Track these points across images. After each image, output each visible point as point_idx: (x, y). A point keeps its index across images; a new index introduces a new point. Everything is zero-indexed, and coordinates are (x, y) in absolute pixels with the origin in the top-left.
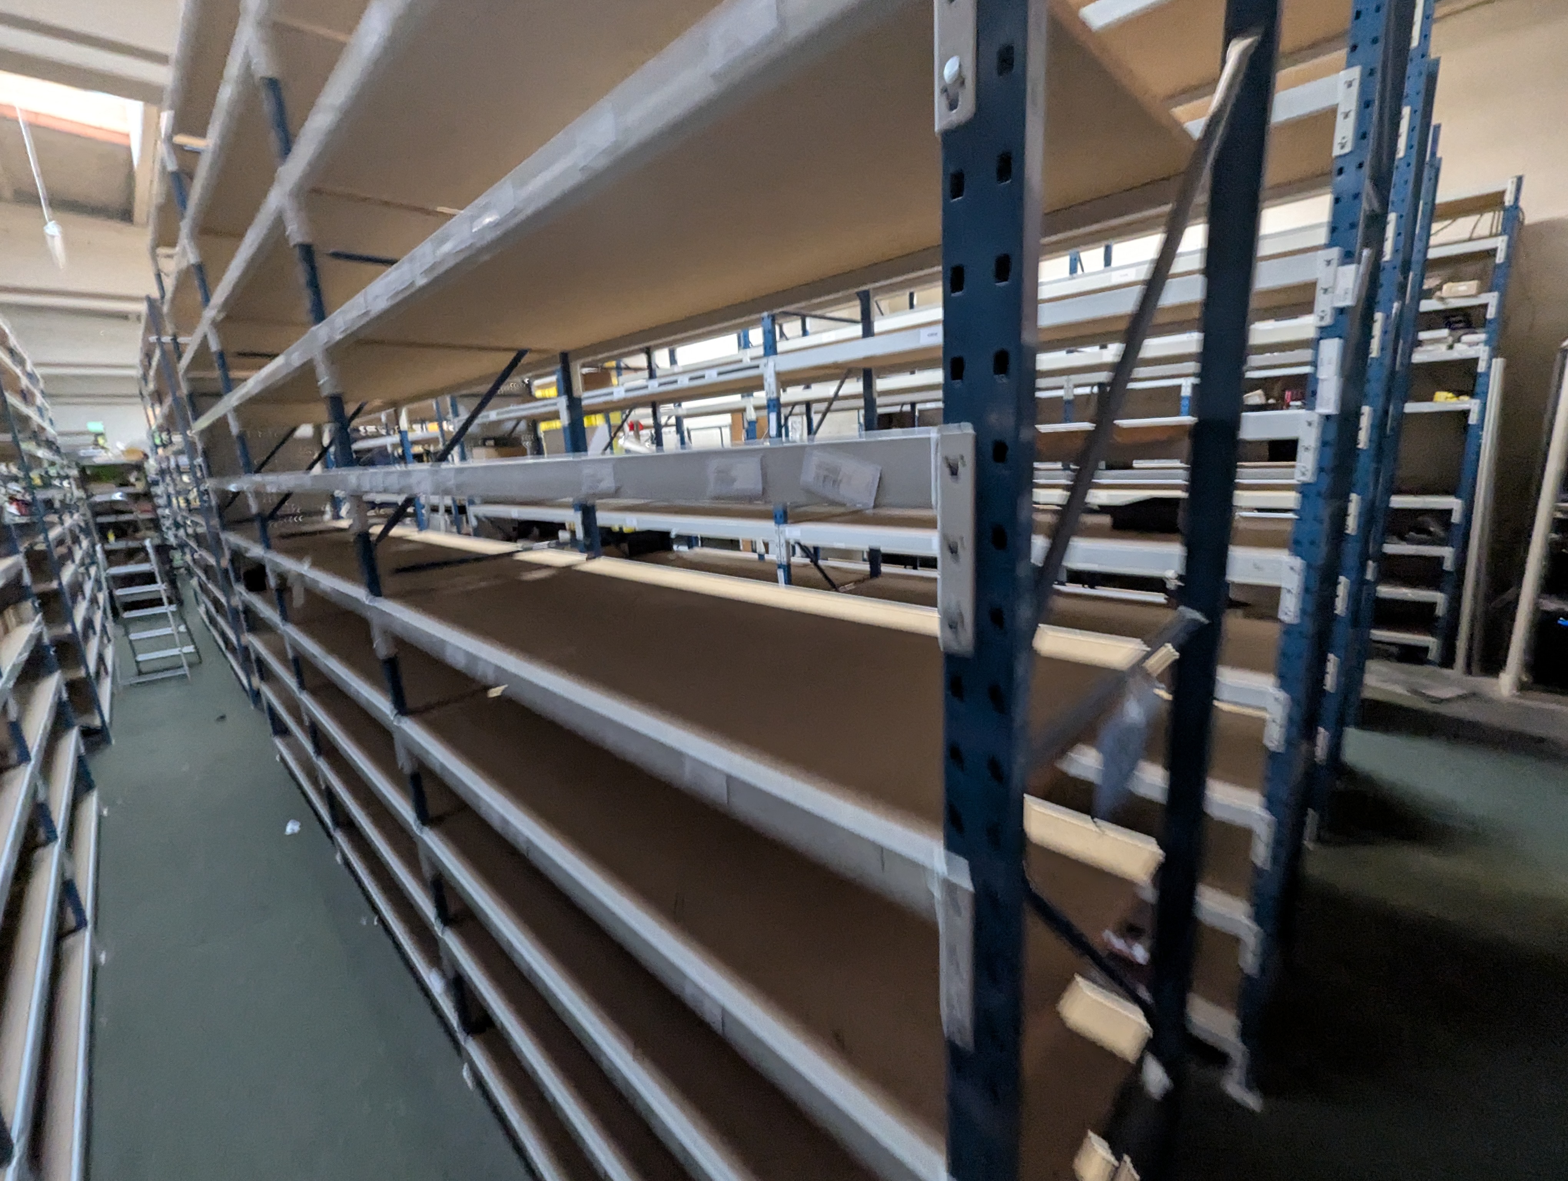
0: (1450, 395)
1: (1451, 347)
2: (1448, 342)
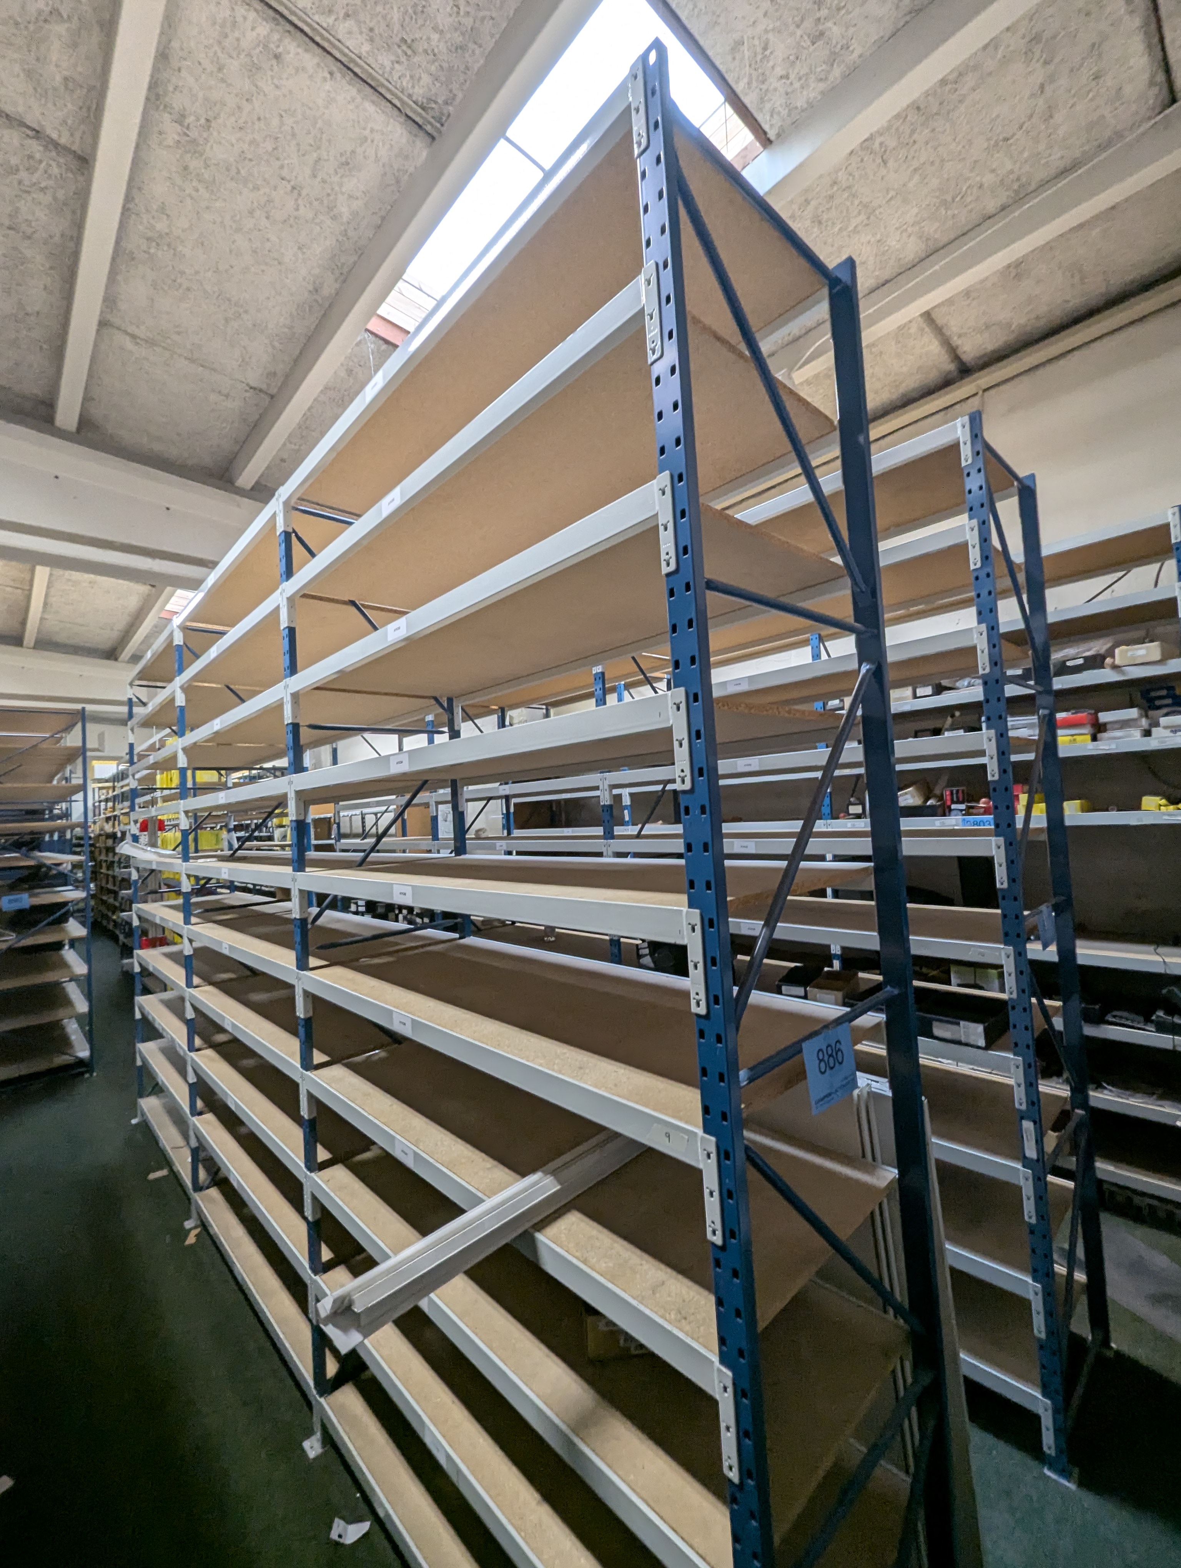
0: (1164, 802)
1: (1147, 733)
2: (1142, 726)
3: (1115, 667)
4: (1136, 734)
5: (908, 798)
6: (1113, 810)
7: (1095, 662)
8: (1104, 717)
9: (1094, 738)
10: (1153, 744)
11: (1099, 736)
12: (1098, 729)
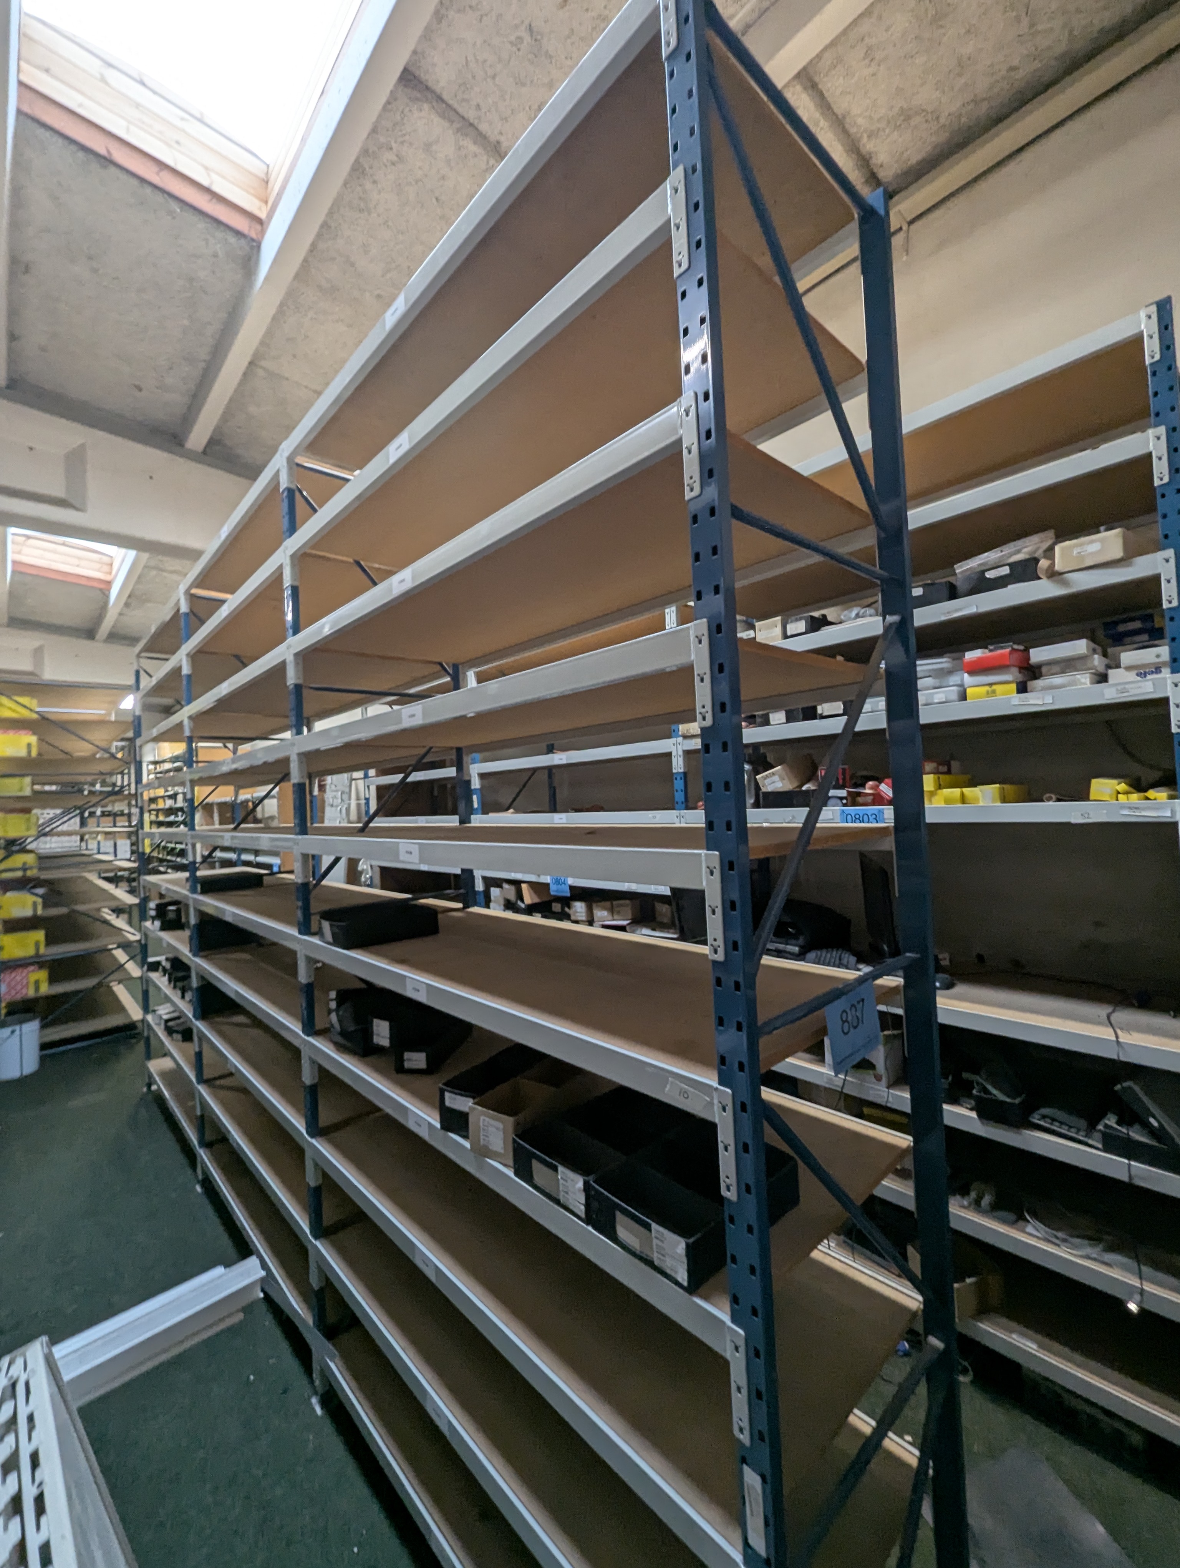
0: (1123, 787)
1: (1102, 678)
2: (1094, 668)
4: (1084, 679)
6: (1049, 799)
9: (1022, 688)
10: (1108, 694)
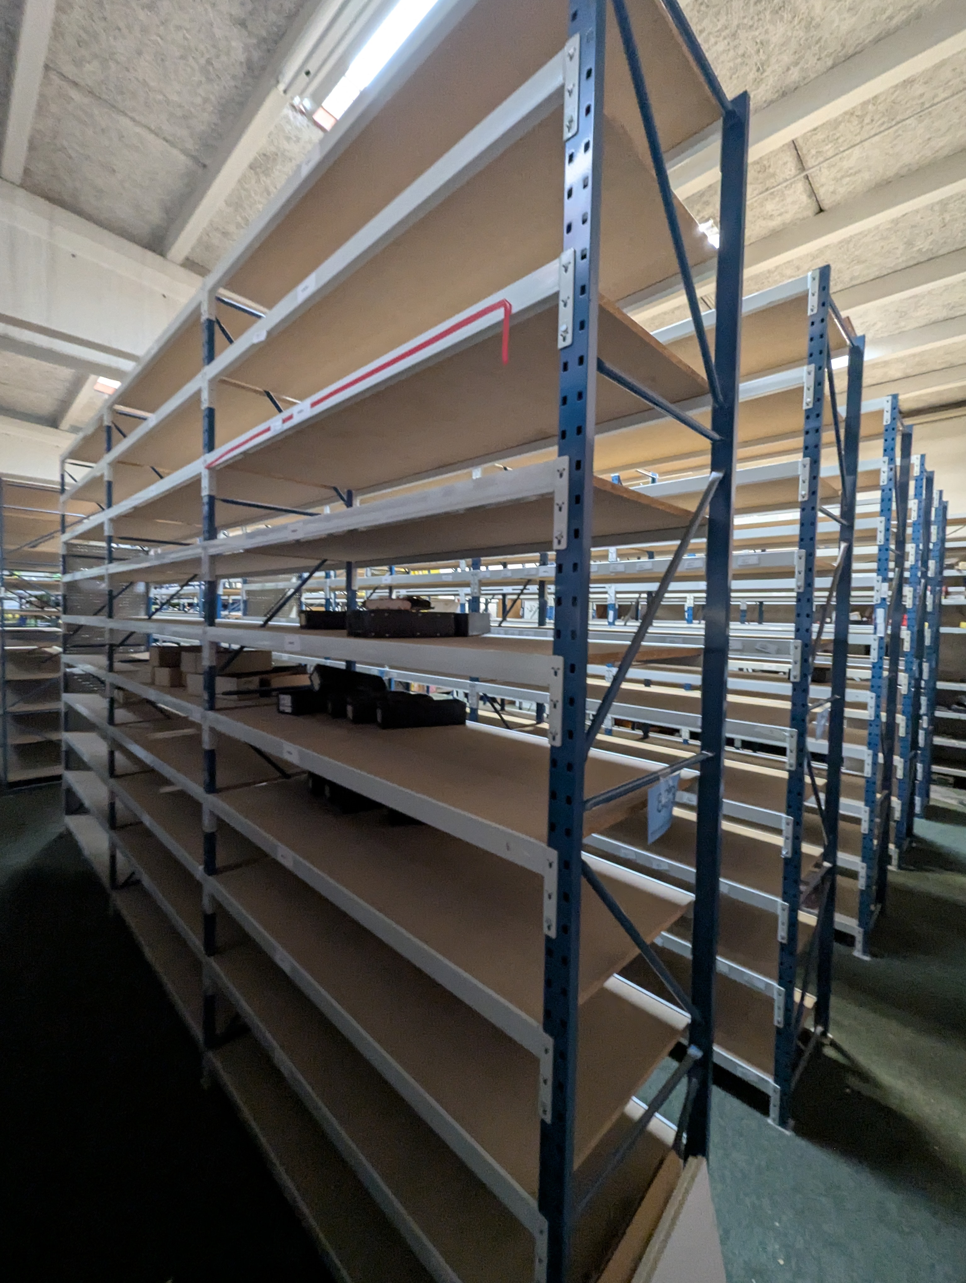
3: (959, 570)
5: (855, 616)
7: (951, 567)
8: (951, 589)
11: (949, 597)
12: (947, 593)
